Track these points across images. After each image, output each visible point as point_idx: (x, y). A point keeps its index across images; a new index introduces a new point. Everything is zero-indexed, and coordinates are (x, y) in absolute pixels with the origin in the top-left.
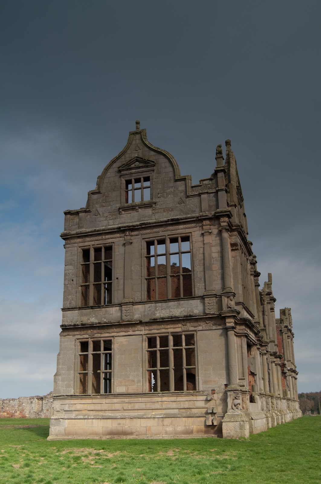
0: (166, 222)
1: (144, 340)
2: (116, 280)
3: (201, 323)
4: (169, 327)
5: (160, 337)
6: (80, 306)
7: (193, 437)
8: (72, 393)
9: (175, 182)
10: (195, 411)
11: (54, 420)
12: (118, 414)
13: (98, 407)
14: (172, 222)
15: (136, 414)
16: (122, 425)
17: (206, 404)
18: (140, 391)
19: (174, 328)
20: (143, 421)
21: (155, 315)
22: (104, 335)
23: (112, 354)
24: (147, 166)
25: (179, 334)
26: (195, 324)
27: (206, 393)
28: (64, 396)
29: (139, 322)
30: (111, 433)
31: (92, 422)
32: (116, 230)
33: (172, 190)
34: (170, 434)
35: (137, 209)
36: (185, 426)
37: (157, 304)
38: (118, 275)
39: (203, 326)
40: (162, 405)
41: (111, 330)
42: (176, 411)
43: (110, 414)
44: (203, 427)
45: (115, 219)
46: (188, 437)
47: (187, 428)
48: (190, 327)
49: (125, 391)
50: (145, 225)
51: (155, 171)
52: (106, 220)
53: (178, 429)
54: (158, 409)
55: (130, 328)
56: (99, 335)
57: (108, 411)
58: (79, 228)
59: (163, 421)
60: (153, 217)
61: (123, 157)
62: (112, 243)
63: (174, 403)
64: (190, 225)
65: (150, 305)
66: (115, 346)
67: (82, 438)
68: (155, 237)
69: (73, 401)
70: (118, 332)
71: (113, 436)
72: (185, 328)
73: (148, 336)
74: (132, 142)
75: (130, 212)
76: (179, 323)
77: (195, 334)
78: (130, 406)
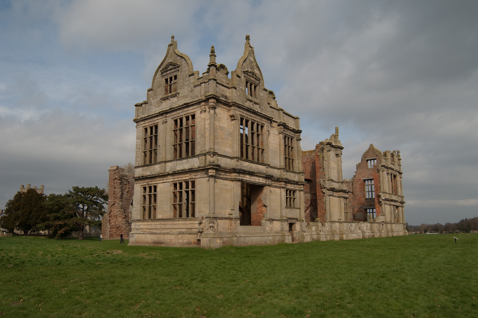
0: (182, 106)
1: (171, 185)
2: (159, 147)
3: (199, 173)
4: (183, 176)
5: (179, 183)
6: (143, 165)
7: (191, 247)
8: (139, 219)
9: (189, 77)
10: (194, 230)
11: (131, 234)
12: (158, 231)
13: (150, 227)
14: (185, 106)
15: (167, 231)
16: (159, 238)
17: (199, 226)
18: (168, 218)
19: (186, 177)
20: (169, 235)
21: (176, 169)
22: (153, 182)
23: (157, 194)
24: (175, 68)
25: (188, 181)
26: (195, 174)
27: (199, 219)
28: (135, 220)
29: (167, 174)
30: (155, 243)
31: (147, 236)
32: (158, 114)
33: (187, 83)
34: (180, 244)
35: (169, 99)
36: (188, 239)
37: (177, 162)
38: (160, 143)
39: (199, 175)
40: (178, 226)
41: (156, 180)
42: (185, 230)
43: (155, 231)
44: (196, 240)
45: (159, 106)
46: (188, 246)
47: (189, 240)
48: (193, 176)
49: (162, 217)
50: (172, 109)
51: (180, 71)
52: (155, 108)
53: (184, 241)
54: (176, 229)
55: (165, 178)
56: (151, 182)
57: (154, 230)
58: (143, 114)
59: (178, 236)
60: (178, 103)
61: (164, 63)
62: (157, 123)
63: (184, 225)
64: (195, 106)
65: (174, 162)
66: (158, 189)
67: (142, 245)
68: (178, 117)
69: (140, 223)
70: (159, 181)
71: (155, 244)
72: (190, 177)
73: (173, 182)
74: (169, 52)
75: (166, 101)
76: (188, 174)
77: (195, 180)
78: (163, 227)
